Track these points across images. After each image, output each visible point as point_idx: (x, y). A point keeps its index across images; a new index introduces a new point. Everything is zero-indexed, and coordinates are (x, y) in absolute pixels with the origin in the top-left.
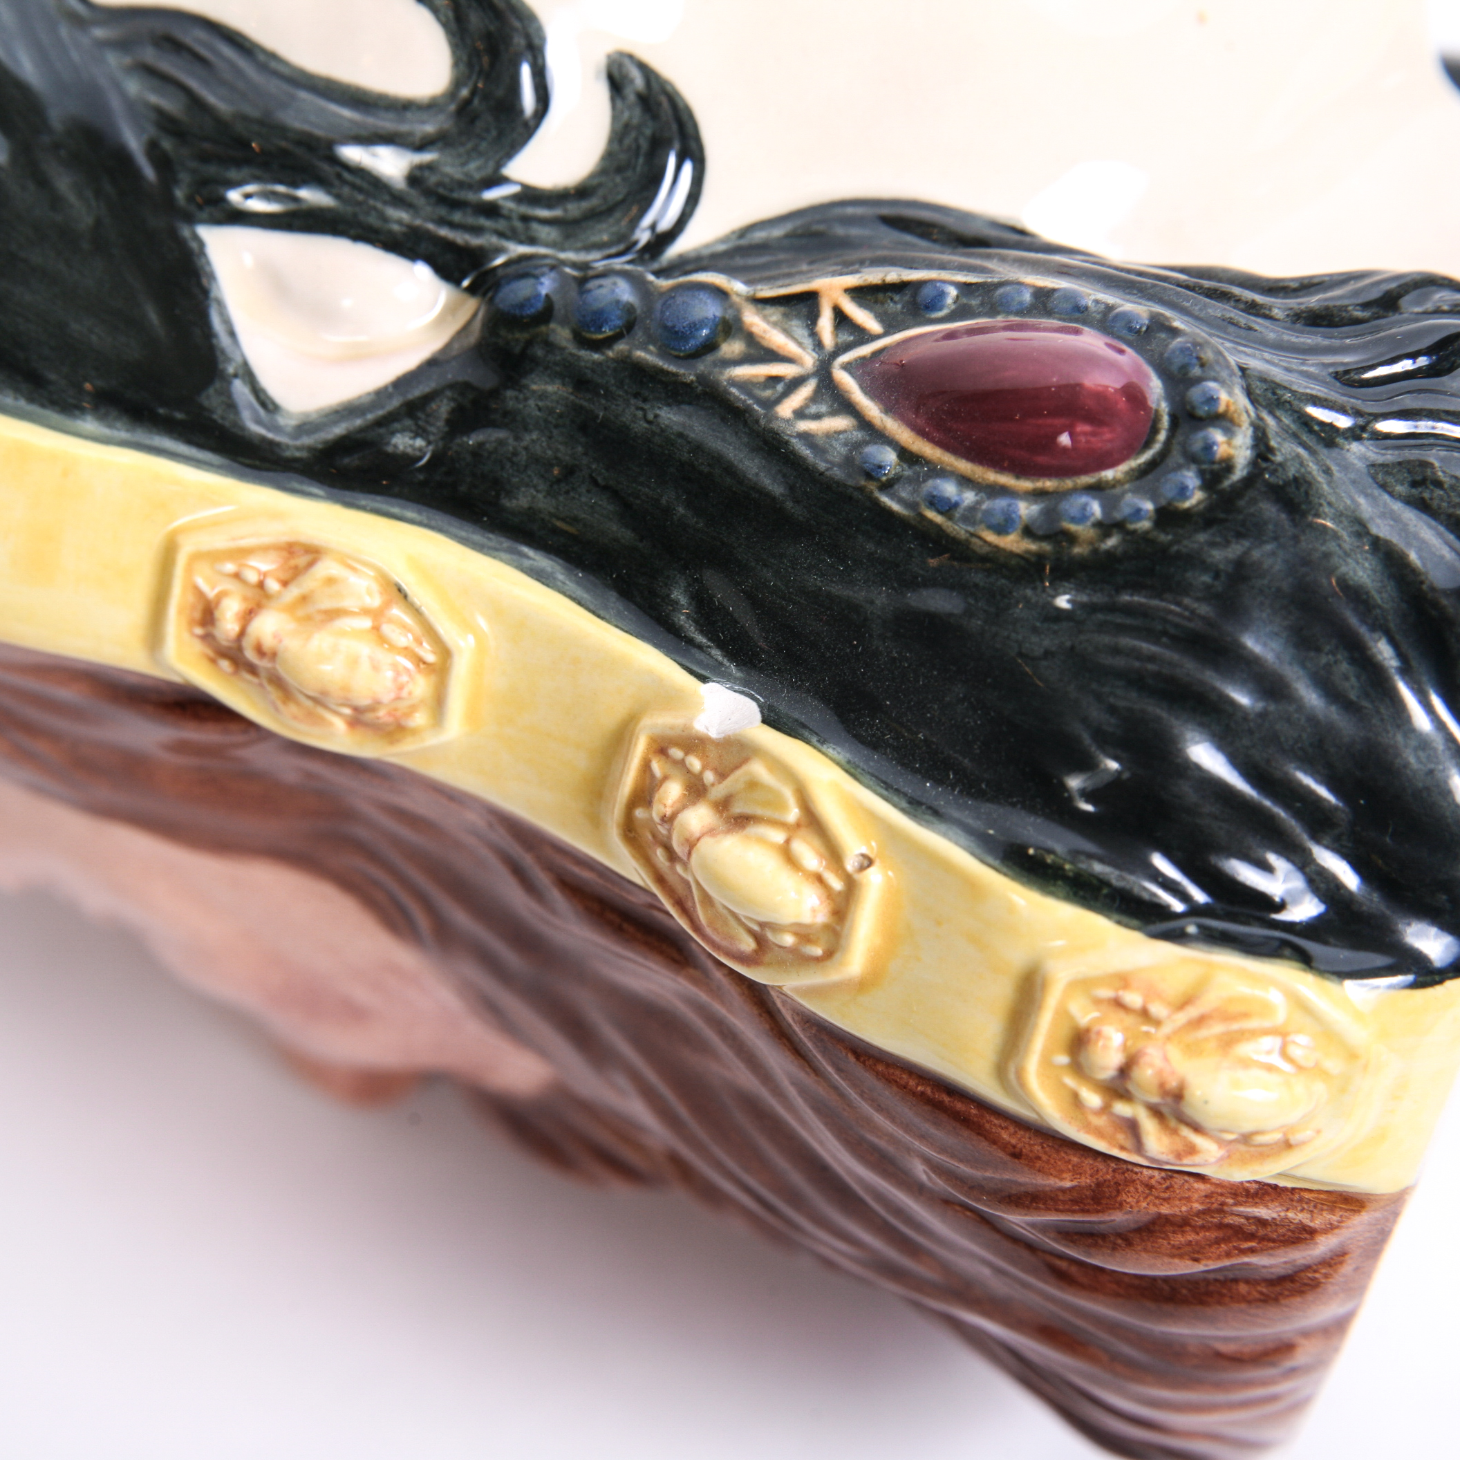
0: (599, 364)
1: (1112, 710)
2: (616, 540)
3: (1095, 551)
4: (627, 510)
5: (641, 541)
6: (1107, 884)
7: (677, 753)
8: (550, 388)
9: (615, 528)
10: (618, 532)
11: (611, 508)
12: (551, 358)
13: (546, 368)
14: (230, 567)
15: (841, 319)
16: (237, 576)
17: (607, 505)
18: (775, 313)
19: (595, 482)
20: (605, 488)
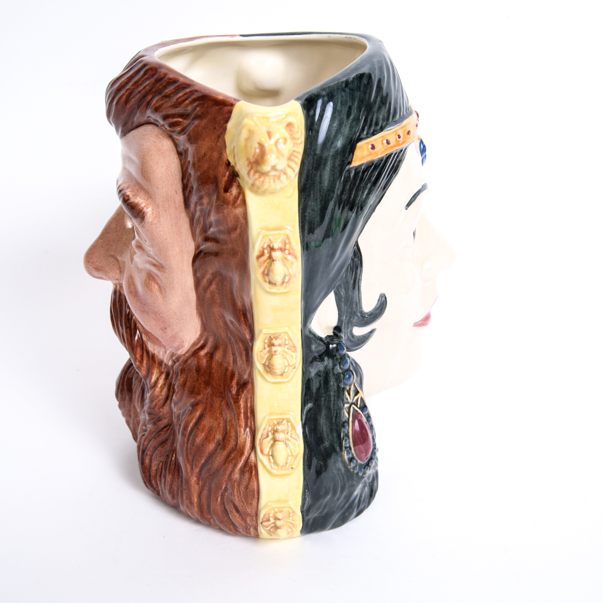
0: (338, 370)
1: (329, 486)
2: (313, 389)
3: (350, 469)
4: (319, 389)
5: (315, 394)
6: (305, 501)
7: (289, 424)
8: (331, 364)
9: (315, 388)
10: (314, 389)
11: (317, 386)
12: (335, 361)
13: (333, 361)
14: (287, 338)
15: (357, 400)
16: (286, 340)
17: (318, 385)
18: (354, 389)
19: (320, 381)
20: (320, 384)
